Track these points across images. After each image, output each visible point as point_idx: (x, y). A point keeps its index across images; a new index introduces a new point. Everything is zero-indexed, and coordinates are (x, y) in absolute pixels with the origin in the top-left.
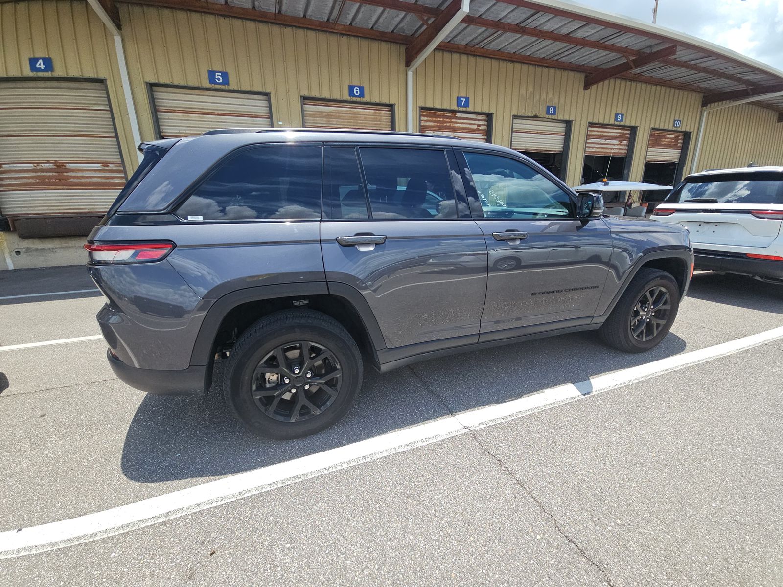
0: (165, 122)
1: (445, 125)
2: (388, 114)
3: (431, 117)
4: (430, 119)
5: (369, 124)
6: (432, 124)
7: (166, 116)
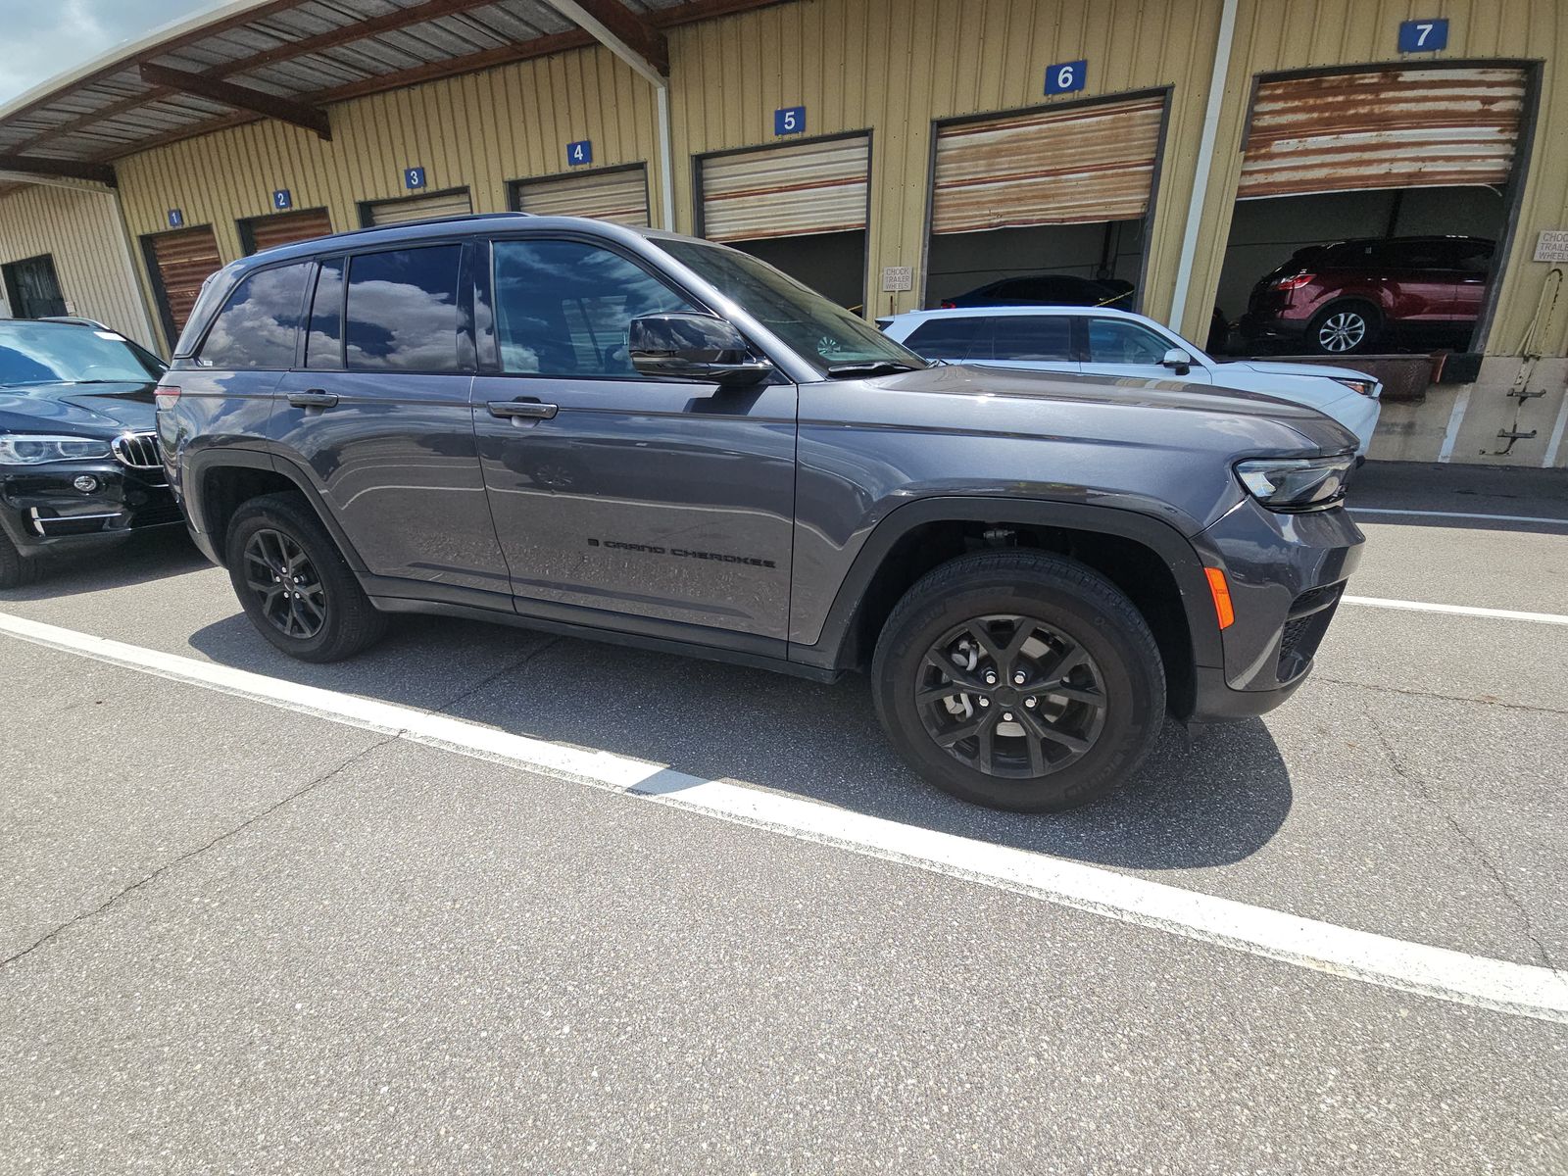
0: (713, 217)
1: (1352, 112)
2: (1155, 116)
3: (1299, 98)
4: (1296, 103)
5: (1095, 152)
6: (1302, 117)
7: (716, 205)
